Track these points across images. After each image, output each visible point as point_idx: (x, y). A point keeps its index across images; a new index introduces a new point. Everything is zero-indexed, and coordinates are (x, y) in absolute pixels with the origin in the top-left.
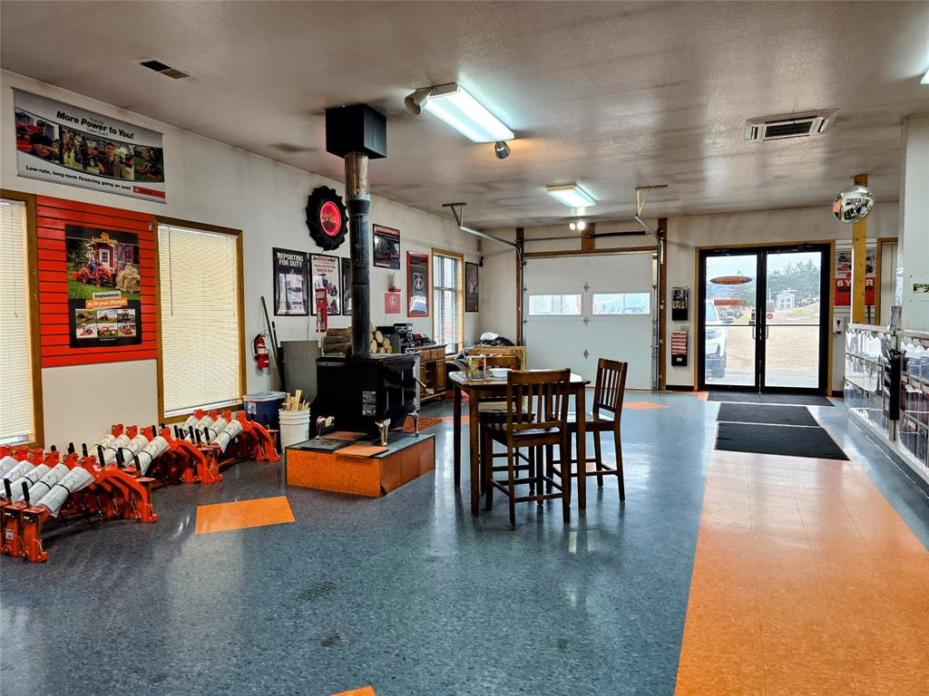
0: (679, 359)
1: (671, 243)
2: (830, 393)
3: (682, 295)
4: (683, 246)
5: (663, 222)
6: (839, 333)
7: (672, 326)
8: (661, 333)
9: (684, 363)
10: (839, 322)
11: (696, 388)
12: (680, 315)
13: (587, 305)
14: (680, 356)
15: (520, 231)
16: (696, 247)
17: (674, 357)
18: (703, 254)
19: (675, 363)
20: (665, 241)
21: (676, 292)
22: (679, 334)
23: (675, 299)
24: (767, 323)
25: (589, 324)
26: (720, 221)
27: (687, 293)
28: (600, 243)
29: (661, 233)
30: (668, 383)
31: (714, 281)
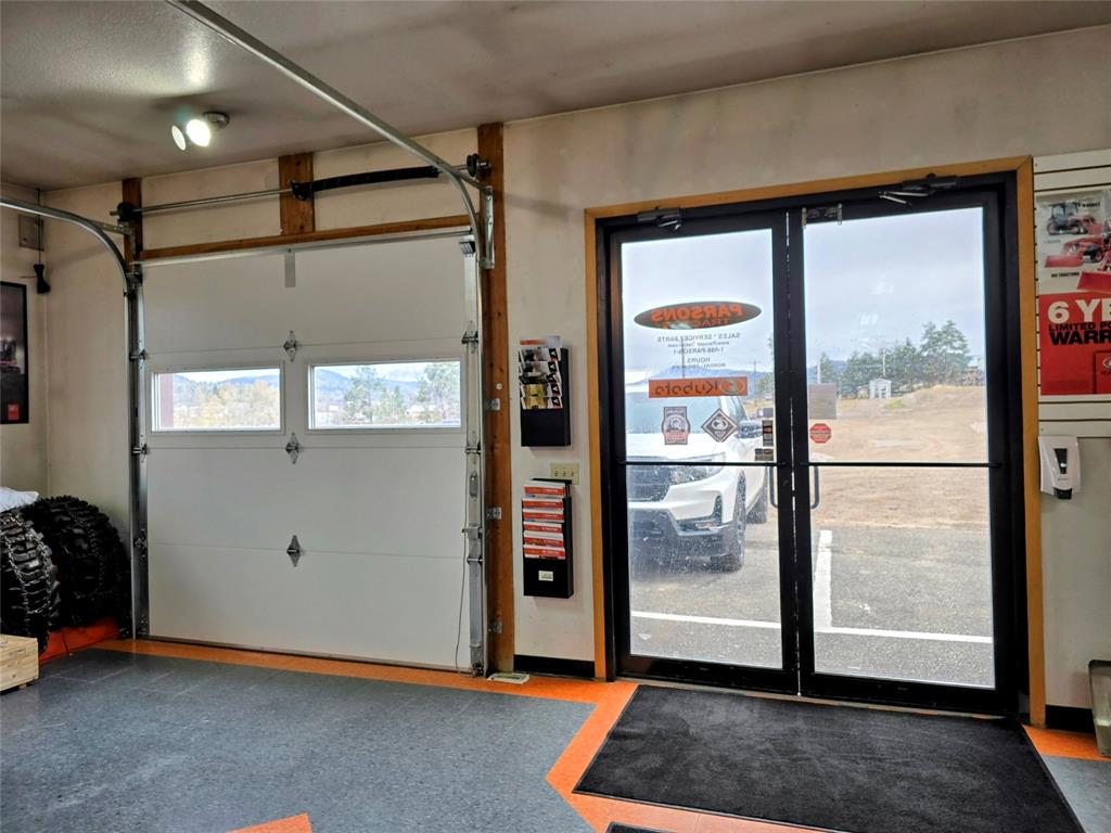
0: (545, 576)
1: (520, 203)
2: (1038, 715)
3: (544, 366)
4: (549, 210)
5: (490, 133)
6: (1065, 495)
7: (527, 465)
8: (493, 488)
9: (561, 587)
10: (1061, 455)
11: (601, 670)
12: (546, 430)
13: (294, 398)
14: (547, 564)
15: (131, 185)
16: (586, 211)
17: (531, 567)
18: (612, 231)
19: (533, 588)
20: (499, 198)
21: (529, 356)
22: (541, 491)
23: (526, 380)
24: (813, 458)
25: (301, 456)
26: (656, 118)
27: (564, 360)
28: (332, 211)
29: (485, 171)
30: (524, 646)
31: (646, 320)
